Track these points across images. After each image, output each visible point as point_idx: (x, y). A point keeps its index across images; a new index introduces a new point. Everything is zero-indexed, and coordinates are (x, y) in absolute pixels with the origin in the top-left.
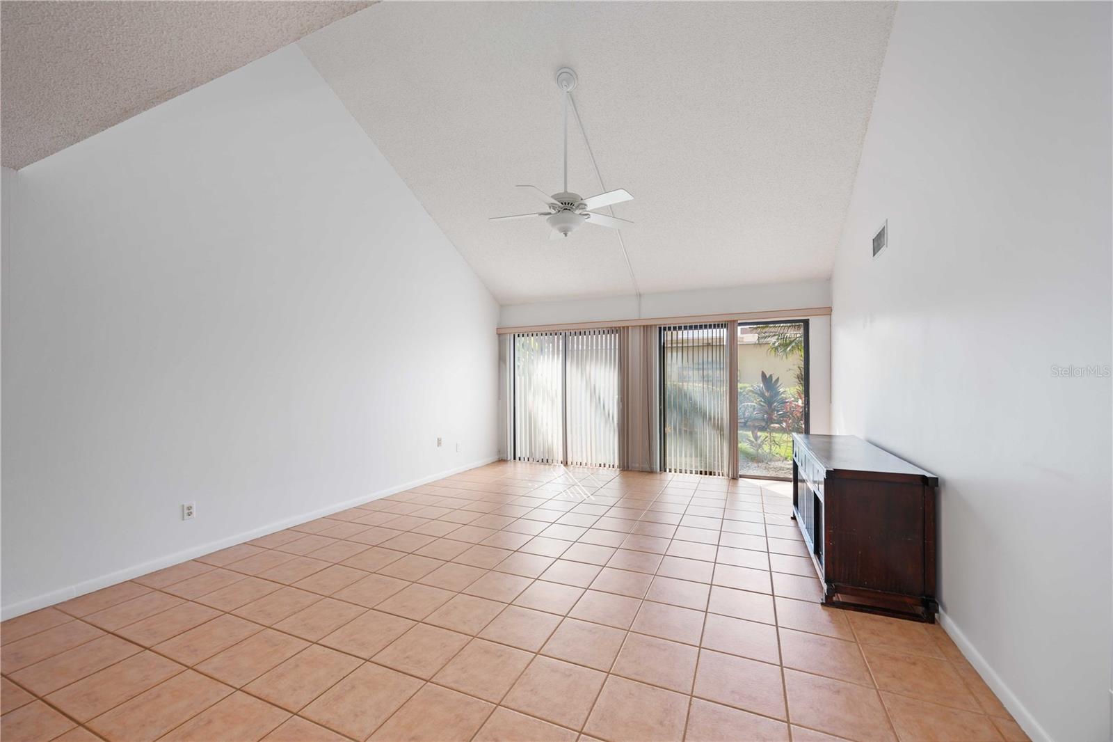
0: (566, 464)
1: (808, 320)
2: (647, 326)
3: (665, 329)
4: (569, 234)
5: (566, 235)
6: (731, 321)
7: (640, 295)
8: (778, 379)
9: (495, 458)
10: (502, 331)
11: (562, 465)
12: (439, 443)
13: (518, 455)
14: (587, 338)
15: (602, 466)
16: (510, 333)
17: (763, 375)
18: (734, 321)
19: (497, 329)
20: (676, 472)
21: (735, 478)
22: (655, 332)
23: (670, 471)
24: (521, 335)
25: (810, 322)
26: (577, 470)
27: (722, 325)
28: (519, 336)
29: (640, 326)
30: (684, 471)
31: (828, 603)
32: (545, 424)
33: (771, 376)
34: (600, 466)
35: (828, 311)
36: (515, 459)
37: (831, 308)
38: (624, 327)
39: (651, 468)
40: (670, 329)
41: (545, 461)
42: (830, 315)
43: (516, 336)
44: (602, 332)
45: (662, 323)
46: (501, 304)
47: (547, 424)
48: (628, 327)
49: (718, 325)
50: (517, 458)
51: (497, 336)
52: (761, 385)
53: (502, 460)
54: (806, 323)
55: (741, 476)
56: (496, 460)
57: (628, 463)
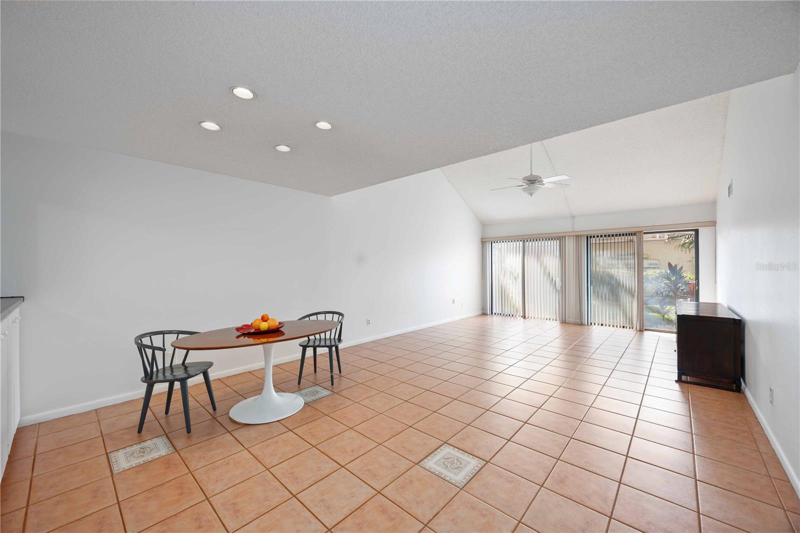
0: (525, 318)
1: (698, 229)
2: (578, 236)
3: (591, 237)
4: (533, 195)
5: (531, 196)
6: (638, 232)
7: (574, 217)
8: (682, 268)
9: (480, 313)
10: (484, 240)
11: (522, 318)
12: (453, 302)
13: (494, 311)
14: (538, 243)
15: (548, 319)
16: (489, 241)
17: (670, 264)
18: (640, 232)
19: (481, 239)
20: (598, 325)
21: (641, 330)
22: (584, 240)
23: (595, 324)
24: (496, 242)
25: (699, 231)
26: (531, 321)
27: (632, 234)
28: (494, 242)
29: (573, 236)
30: (604, 325)
31: (679, 381)
32: (511, 293)
33: (676, 266)
34: (547, 319)
35: (713, 224)
36: (492, 313)
37: (715, 221)
38: (562, 237)
39: (582, 322)
40: (594, 237)
41: (511, 315)
42: (715, 226)
43: (493, 242)
44: (547, 239)
45: (589, 233)
46: (484, 225)
47: (512, 293)
48: (565, 236)
49: (629, 234)
50: (494, 313)
51: (481, 243)
52: (669, 272)
53: (484, 314)
54: (697, 231)
55: (646, 330)
56: (481, 313)
57: (565, 317)
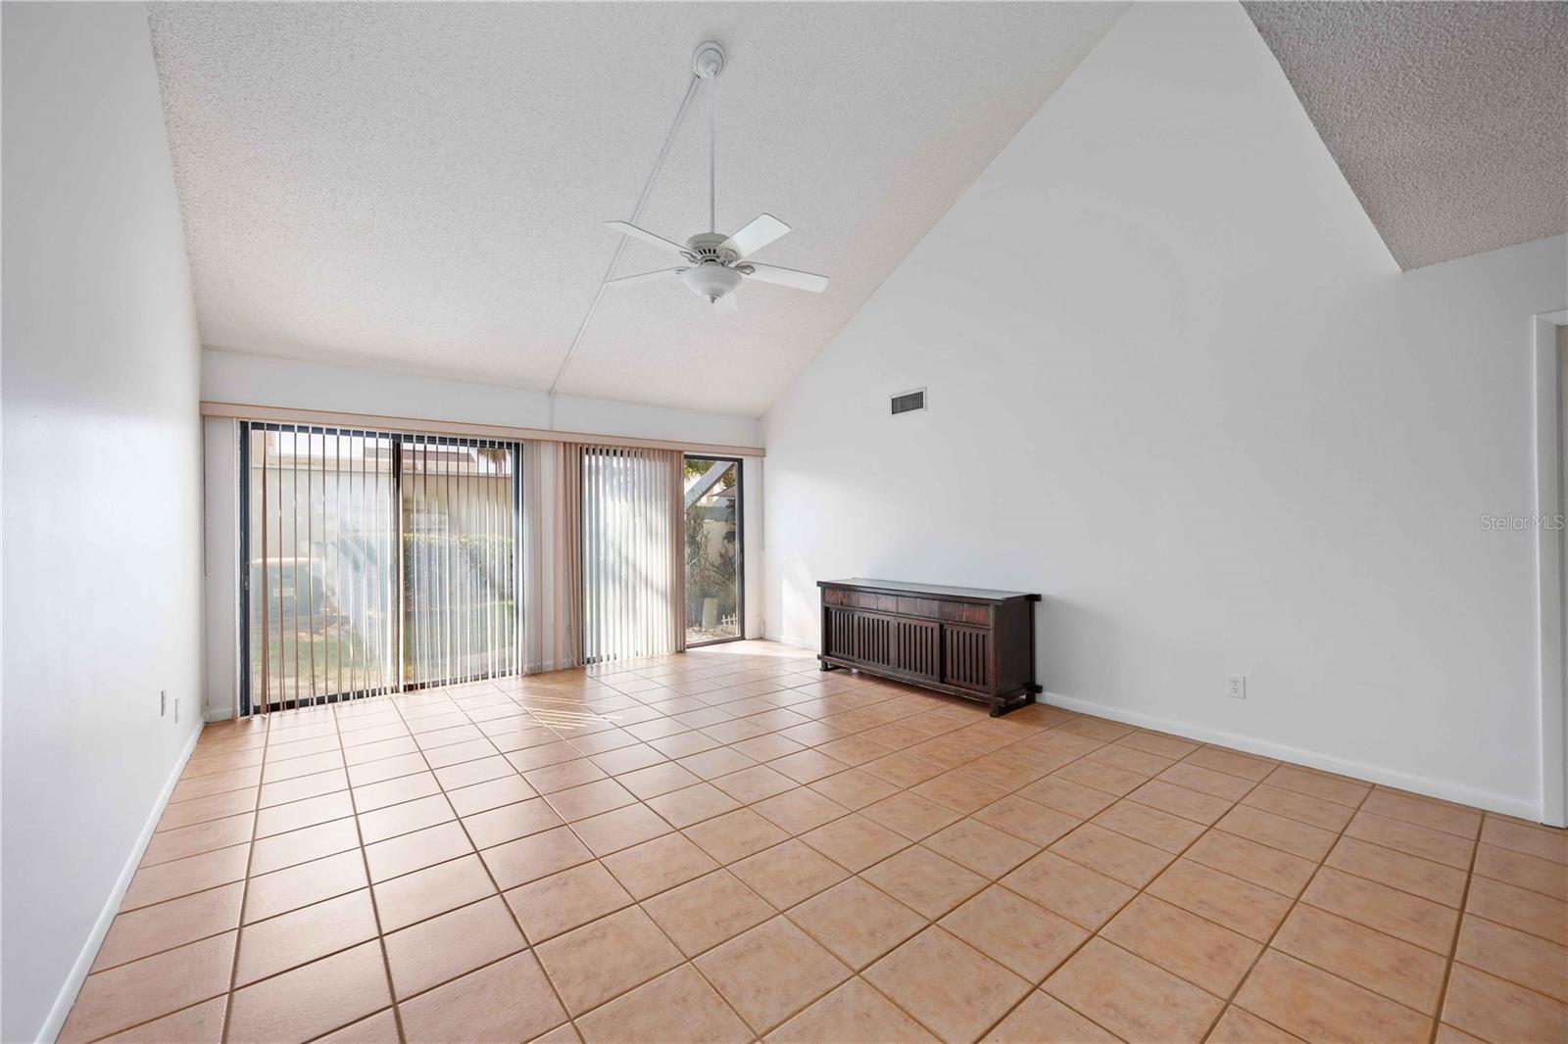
1: (742, 460)
5: (713, 300)
6: (676, 451)
7: (551, 393)
12: (163, 706)
19: (202, 402)
21: (682, 650)
25: (744, 462)
35: (761, 453)
37: (764, 449)
42: (764, 457)
54: (740, 462)
56: (202, 725)
